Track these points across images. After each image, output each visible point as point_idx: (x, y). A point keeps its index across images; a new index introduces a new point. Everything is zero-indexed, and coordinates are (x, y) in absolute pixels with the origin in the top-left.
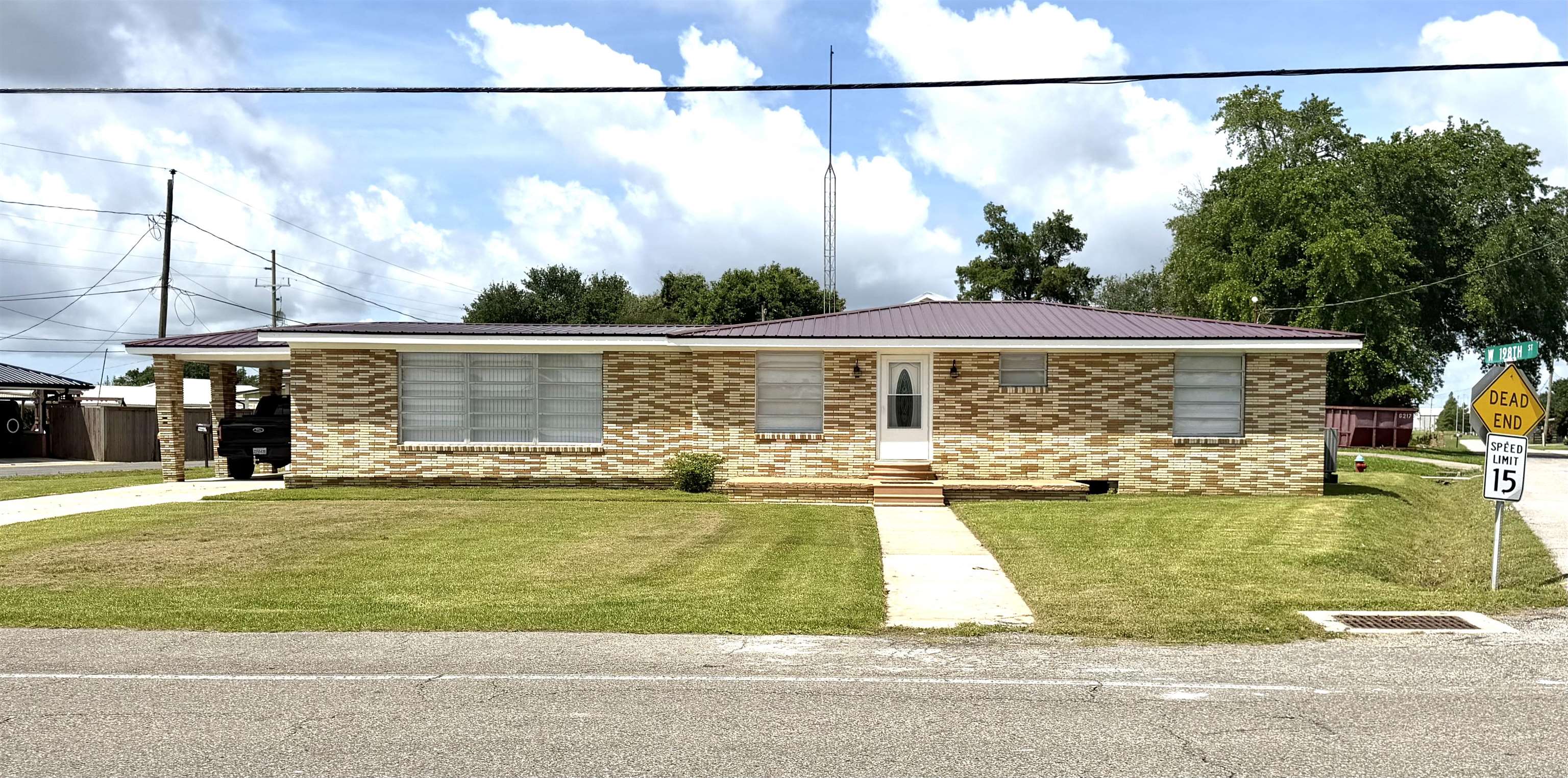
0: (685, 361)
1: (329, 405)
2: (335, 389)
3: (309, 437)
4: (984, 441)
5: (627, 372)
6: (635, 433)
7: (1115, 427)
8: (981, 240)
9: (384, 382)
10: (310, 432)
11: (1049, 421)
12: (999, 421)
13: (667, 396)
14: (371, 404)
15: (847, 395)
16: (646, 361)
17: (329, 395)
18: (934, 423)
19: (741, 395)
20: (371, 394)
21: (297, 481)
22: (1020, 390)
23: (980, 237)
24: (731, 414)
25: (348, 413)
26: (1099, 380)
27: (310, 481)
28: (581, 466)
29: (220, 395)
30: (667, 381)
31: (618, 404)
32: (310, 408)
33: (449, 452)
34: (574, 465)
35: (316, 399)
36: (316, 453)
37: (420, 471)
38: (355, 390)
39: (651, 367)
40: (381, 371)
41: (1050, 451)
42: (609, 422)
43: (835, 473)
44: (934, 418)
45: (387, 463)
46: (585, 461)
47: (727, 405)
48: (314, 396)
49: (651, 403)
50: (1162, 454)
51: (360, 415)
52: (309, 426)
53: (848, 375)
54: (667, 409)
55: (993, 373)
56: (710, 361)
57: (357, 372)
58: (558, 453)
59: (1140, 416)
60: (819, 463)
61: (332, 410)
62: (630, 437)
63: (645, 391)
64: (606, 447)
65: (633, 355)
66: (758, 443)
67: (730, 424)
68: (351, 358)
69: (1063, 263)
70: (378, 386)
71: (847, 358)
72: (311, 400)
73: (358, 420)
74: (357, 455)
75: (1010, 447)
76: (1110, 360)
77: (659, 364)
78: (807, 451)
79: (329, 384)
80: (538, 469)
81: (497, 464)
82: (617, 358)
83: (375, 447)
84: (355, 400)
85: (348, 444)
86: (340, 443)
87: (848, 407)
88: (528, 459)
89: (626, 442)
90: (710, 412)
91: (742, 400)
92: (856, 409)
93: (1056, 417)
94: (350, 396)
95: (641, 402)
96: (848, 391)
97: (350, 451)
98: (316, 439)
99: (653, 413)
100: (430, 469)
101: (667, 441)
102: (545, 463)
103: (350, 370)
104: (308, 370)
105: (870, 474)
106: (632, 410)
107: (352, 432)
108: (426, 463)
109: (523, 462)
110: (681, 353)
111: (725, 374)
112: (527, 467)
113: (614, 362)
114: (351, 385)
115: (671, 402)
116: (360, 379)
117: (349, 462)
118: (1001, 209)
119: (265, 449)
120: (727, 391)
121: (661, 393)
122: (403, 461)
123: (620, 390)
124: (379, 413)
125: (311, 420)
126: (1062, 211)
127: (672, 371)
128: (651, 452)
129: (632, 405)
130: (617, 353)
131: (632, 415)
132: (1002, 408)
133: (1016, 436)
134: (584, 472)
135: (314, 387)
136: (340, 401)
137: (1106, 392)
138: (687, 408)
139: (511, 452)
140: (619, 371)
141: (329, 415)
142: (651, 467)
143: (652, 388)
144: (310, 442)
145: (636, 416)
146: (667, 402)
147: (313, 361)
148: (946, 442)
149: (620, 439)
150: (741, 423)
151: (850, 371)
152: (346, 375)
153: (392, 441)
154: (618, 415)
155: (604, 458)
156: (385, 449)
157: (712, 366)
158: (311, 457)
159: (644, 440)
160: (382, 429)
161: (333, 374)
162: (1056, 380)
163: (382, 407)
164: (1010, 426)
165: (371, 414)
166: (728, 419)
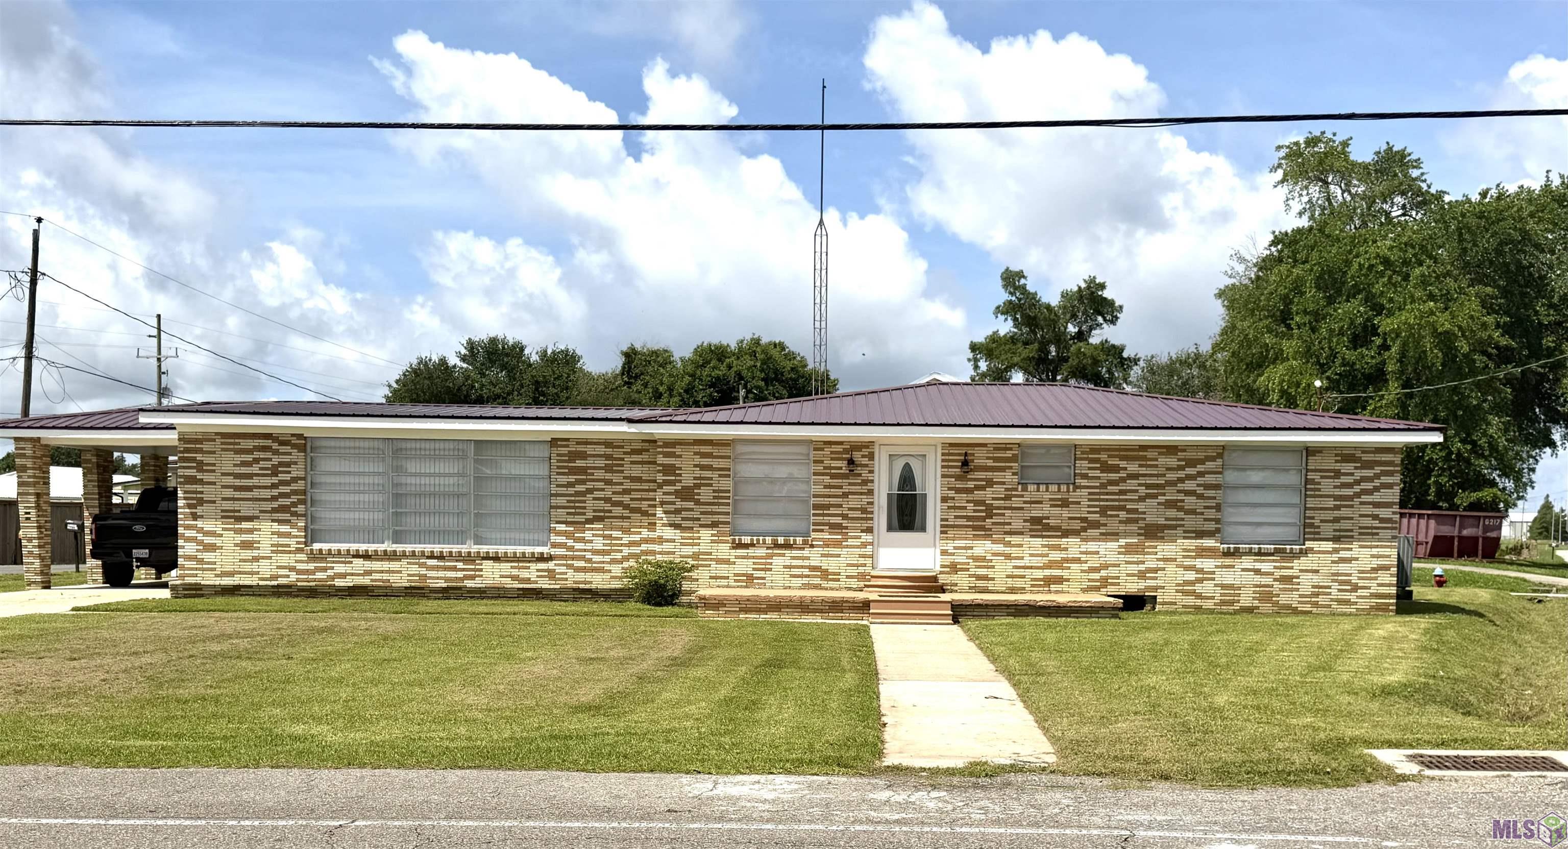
0: (648, 450)
1: (224, 499)
2: (230, 480)
3: (200, 536)
4: (999, 548)
5: (580, 463)
6: (588, 535)
7: (1154, 532)
8: (999, 311)
9: (289, 472)
10: (200, 530)
11: (1077, 525)
12: (1017, 524)
13: (626, 492)
14: (274, 498)
15: (839, 492)
16: (601, 450)
17: (223, 487)
18: (942, 526)
19: (714, 491)
20: (274, 486)
21: (184, 589)
22: (1043, 488)
23: (998, 308)
24: (702, 513)
25: (246, 509)
26: (1135, 476)
27: (201, 589)
28: (524, 574)
29: (94, 486)
30: (627, 473)
31: (568, 501)
32: (201, 502)
33: (366, 556)
34: (515, 572)
35: (208, 492)
36: (208, 556)
37: (332, 578)
38: (255, 481)
39: (608, 457)
40: (286, 459)
41: (1078, 561)
42: (558, 522)
43: (825, 584)
44: (942, 520)
45: (292, 569)
46: (529, 568)
47: (698, 502)
48: (206, 488)
49: (607, 500)
50: (1208, 564)
51: (261, 512)
52: (199, 523)
53: (841, 468)
54: (626, 507)
55: (1011, 468)
56: (678, 450)
57: (257, 461)
58: (496, 558)
59: (1183, 519)
60: (806, 572)
61: (227, 505)
62: (582, 540)
63: (600, 485)
64: (554, 551)
65: (586, 442)
66: (734, 548)
67: (701, 526)
68: (250, 444)
69: (1095, 339)
70: (282, 477)
71: (839, 448)
72: (202, 493)
73: (258, 518)
74: (256, 559)
75: (1031, 555)
76: (1150, 454)
77: (617, 453)
78: (793, 558)
79: (223, 474)
80: (472, 578)
81: (423, 571)
82: (567, 446)
83: (278, 549)
84: (256, 493)
85: (246, 545)
86: (236, 545)
87: (841, 506)
88: (460, 565)
89: (578, 546)
90: (677, 511)
91: (715, 497)
92: (850, 509)
93: (1083, 520)
94: (249, 489)
95: (595, 499)
96: (841, 487)
97: (248, 554)
98: (208, 540)
99: (610, 511)
100: (343, 576)
101: (625, 545)
102: (481, 570)
103: (249, 458)
104: (199, 457)
105: (866, 586)
106: (585, 508)
107: (251, 531)
108: (340, 568)
109: (454, 569)
110: (643, 441)
111: (695, 466)
112: (460, 574)
113: (564, 450)
114: (250, 476)
115: (632, 499)
116: (261, 469)
117: (247, 567)
118: (1021, 275)
119: (147, 551)
120: (698, 486)
121: (619, 488)
122: (311, 566)
123: (570, 485)
124: (283, 509)
125: (202, 517)
126: (1094, 277)
127: (632, 463)
128: (607, 558)
129: (584, 502)
130: (567, 440)
131: (584, 514)
132: (1022, 509)
133: (1039, 541)
134: (528, 580)
135: (207, 477)
136: (238, 495)
137: (1143, 491)
138: (650, 506)
139: (441, 557)
140: (569, 461)
141: (222, 511)
142: (607, 576)
143: (608, 482)
144: (200, 543)
145: (590, 515)
146: (626, 499)
147: (206, 446)
148: (955, 548)
149: (570, 543)
150: (714, 525)
151: (843, 464)
152: (244, 464)
153: (298, 543)
154: (568, 514)
155: (551, 565)
156: (290, 552)
157: (680, 456)
158: (201, 561)
159: (599, 544)
160: (285, 528)
161: (228, 462)
162: (1085, 476)
163: (286, 502)
164: (1031, 530)
165: (274, 510)
166: (699, 519)
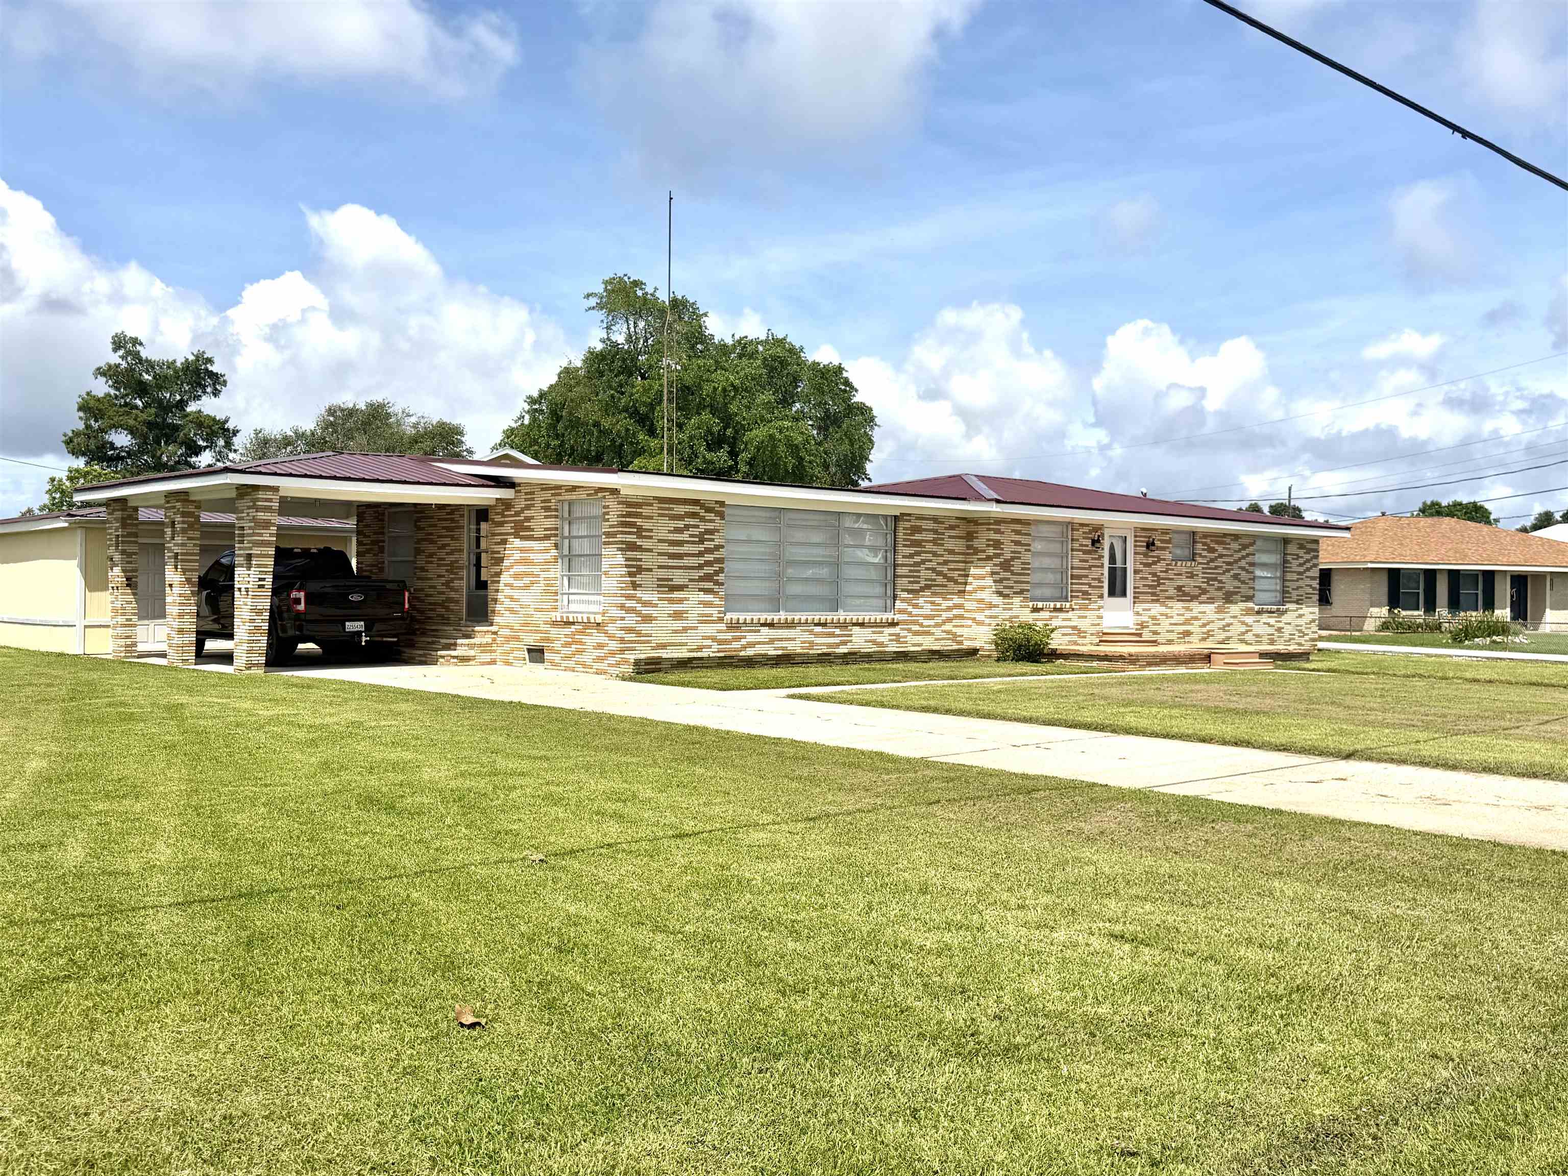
0: (958, 526)
1: (660, 567)
2: (664, 547)
3: (639, 607)
4: (1163, 609)
5: (917, 537)
6: (921, 601)
7: (1229, 598)
9: (713, 540)
10: (639, 601)
11: (1197, 592)
12: (1172, 592)
13: (946, 563)
14: (700, 567)
15: (1086, 565)
16: (930, 525)
17: (660, 554)
18: (1135, 593)
19: (1023, 563)
22: (1179, 563)
25: (679, 577)
26: (1221, 556)
28: (880, 639)
30: (947, 546)
31: (910, 571)
32: (640, 570)
34: (875, 637)
35: (648, 560)
36: (645, 628)
39: (935, 532)
40: (710, 526)
41: (1196, 618)
42: (903, 590)
43: (1080, 641)
44: (1135, 588)
45: (714, 639)
46: (882, 632)
47: (1013, 573)
48: (644, 556)
49: (933, 570)
50: (1249, 620)
51: (691, 580)
52: (639, 594)
53: (1087, 546)
54: (945, 576)
55: (1168, 548)
56: (1002, 527)
58: (862, 625)
59: (1239, 588)
60: (1070, 631)
62: (916, 606)
63: (930, 556)
64: (898, 617)
65: (921, 518)
66: (1032, 612)
67: (1015, 593)
68: (681, 509)
70: (708, 544)
71: (1086, 529)
72: (640, 560)
73: (687, 586)
74: (685, 630)
75: (1178, 615)
76: (1228, 540)
77: (940, 528)
78: (1064, 620)
79: (660, 541)
80: (844, 643)
82: (909, 521)
83: (705, 620)
84: (687, 561)
86: (670, 615)
87: (1087, 576)
91: (1023, 569)
92: (1093, 579)
93: (1199, 587)
94: (680, 556)
96: (1087, 561)
97: (678, 625)
98: (646, 610)
100: (752, 645)
102: (851, 636)
103: (681, 524)
104: (639, 521)
105: (1101, 641)
106: (919, 577)
107: (681, 601)
108: (751, 637)
109: (832, 635)
110: (957, 518)
111: (1012, 541)
112: (837, 640)
113: (908, 525)
114: (680, 543)
115: (949, 570)
116: (691, 536)
117: (678, 639)
120: (1013, 559)
121: (941, 560)
122: (729, 636)
123: (911, 556)
124: (707, 578)
125: (640, 586)
127: (950, 537)
128: (932, 622)
129: (919, 571)
130: (909, 515)
131: (918, 582)
132: (1172, 579)
133: (1180, 604)
134: (881, 644)
135: (646, 544)
137: (1225, 567)
140: (911, 534)
143: (935, 554)
145: (923, 583)
146: (944, 569)
147: (645, 511)
148: (1144, 610)
149: (910, 609)
150: (1021, 592)
151: (1089, 542)
152: (677, 530)
153: (720, 612)
154: (910, 582)
155: (896, 630)
156: (713, 622)
157: (1003, 533)
159: (927, 609)
160: (709, 598)
161: (662, 528)
162: (1200, 555)
163: (709, 570)
164: (1178, 596)
165: (701, 579)
166: (1012, 587)
